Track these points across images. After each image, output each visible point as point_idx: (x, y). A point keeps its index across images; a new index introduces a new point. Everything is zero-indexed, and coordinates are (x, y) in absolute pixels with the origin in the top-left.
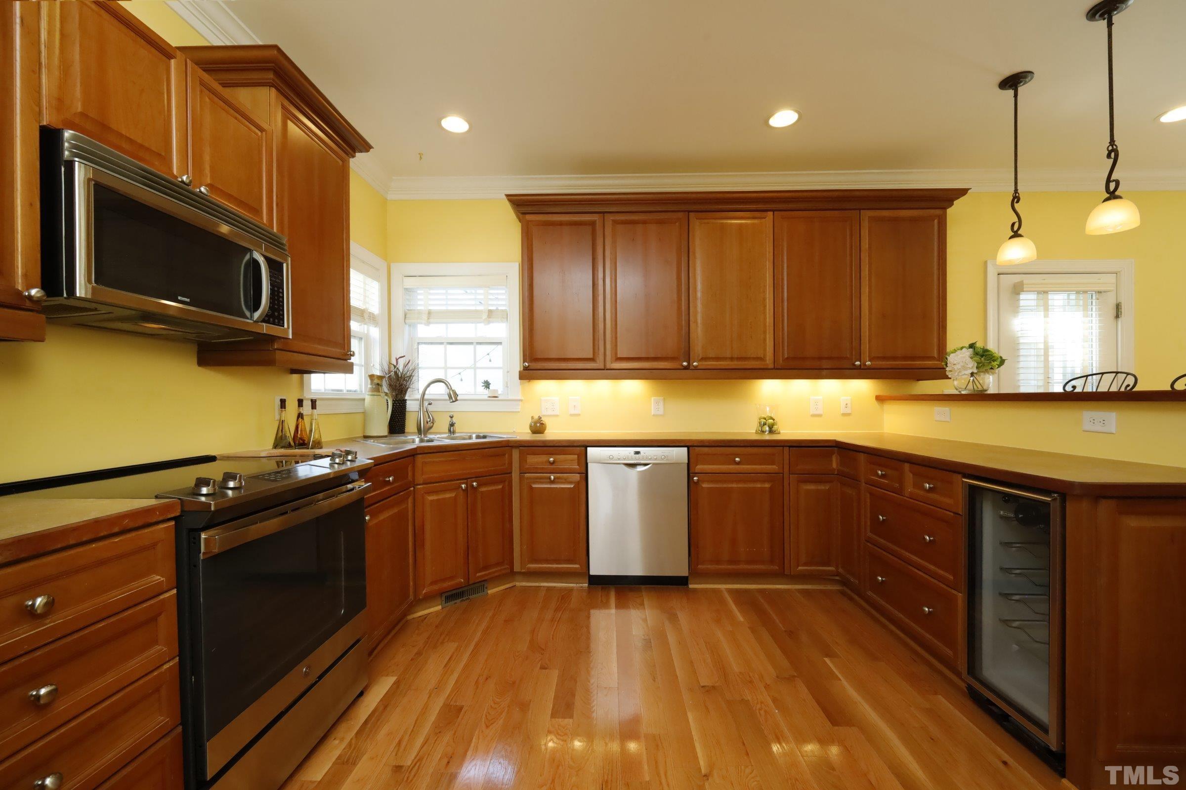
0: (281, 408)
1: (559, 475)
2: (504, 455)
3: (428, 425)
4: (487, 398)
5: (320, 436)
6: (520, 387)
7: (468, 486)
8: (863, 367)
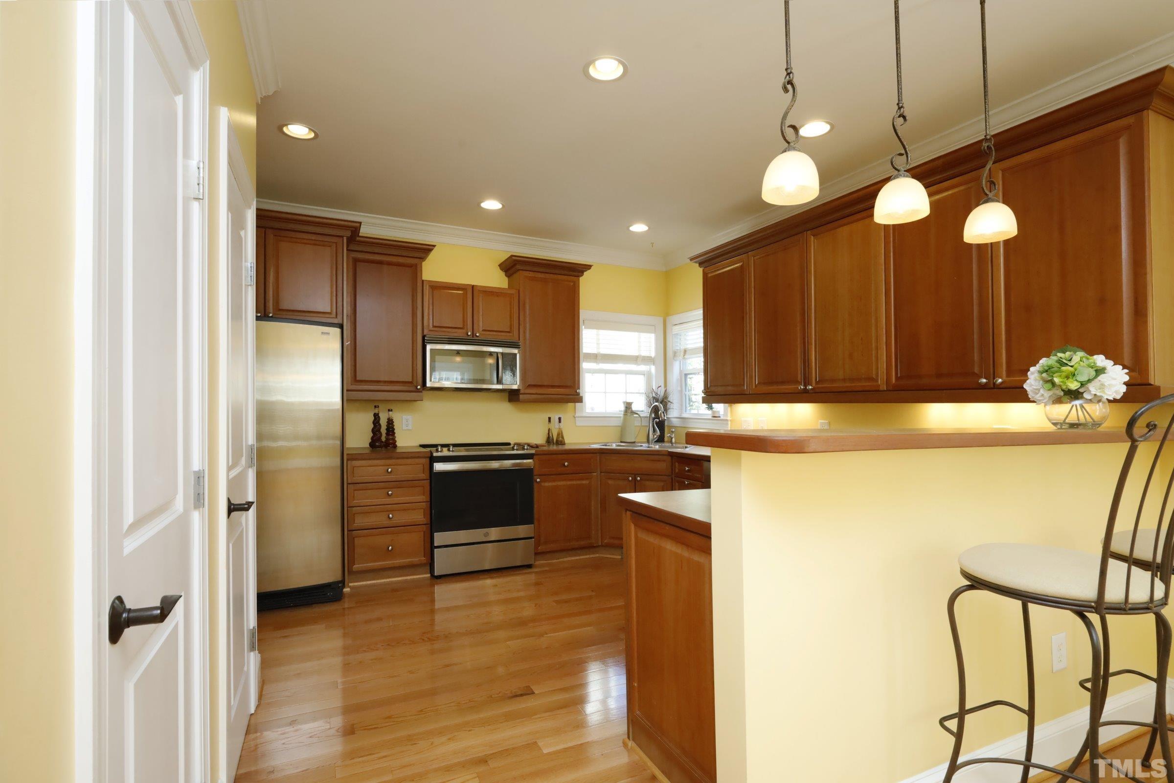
0: (549, 422)
1: (691, 481)
2: (664, 461)
3: (654, 436)
4: (711, 418)
5: (563, 437)
6: (729, 409)
7: (635, 479)
8: (992, 386)
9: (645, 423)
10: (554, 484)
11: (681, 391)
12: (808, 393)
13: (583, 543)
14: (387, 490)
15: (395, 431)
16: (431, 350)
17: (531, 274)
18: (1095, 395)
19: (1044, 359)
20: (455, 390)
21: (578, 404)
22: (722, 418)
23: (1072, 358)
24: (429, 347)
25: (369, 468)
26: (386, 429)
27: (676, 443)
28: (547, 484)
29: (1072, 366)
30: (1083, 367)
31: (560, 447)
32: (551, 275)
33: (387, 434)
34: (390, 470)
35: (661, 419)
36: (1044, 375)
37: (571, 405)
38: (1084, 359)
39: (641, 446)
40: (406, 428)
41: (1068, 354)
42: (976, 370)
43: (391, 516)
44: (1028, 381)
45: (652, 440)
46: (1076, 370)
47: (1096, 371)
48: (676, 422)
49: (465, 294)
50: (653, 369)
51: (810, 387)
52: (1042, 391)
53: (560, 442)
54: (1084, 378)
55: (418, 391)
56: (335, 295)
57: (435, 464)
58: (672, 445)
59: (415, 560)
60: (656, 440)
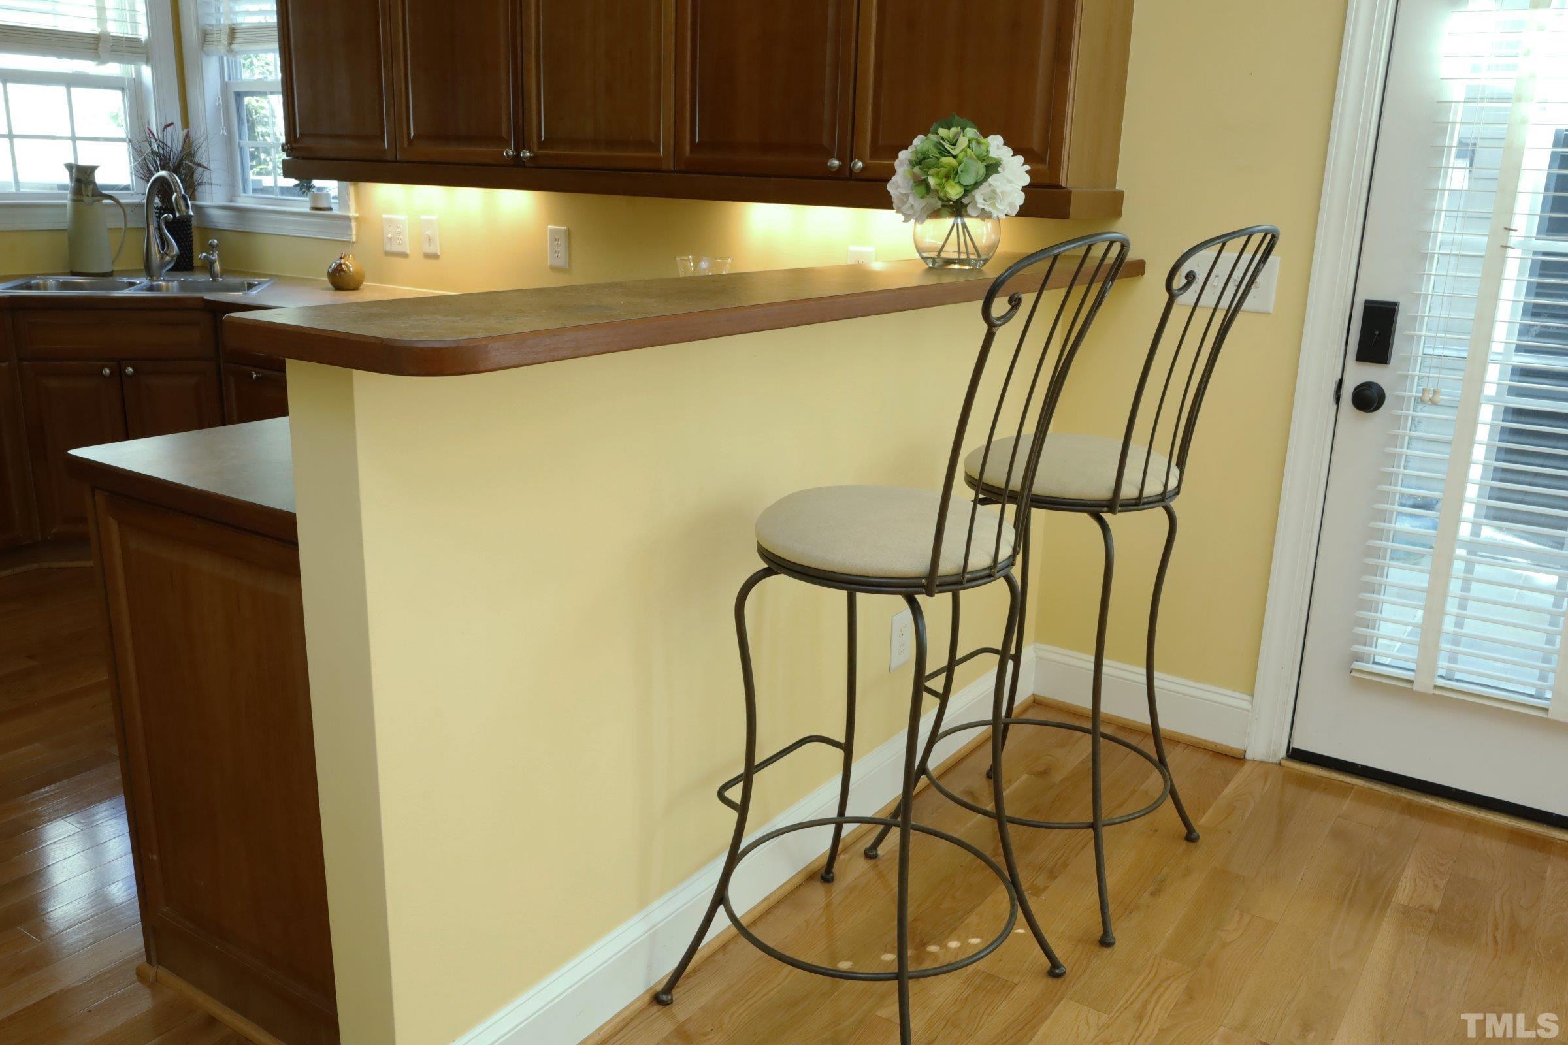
1: (267, 372)
2: (195, 324)
3: (162, 258)
4: (307, 210)
6: (353, 193)
7: (118, 372)
8: (847, 174)
9: (136, 221)
11: (229, 139)
12: (523, 166)
18: (983, 209)
19: (921, 137)
22: (336, 212)
23: (957, 140)
27: (224, 272)
29: (955, 157)
30: (971, 158)
35: (178, 215)
36: (917, 169)
38: (974, 144)
39: (132, 284)
41: (954, 130)
42: (826, 142)
44: (894, 178)
45: (163, 265)
46: (960, 164)
47: (988, 167)
48: (220, 218)
50: (146, 73)
51: (528, 154)
52: (911, 200)
54: (969, 180)
58: (214, 280)
60: (169, 267)
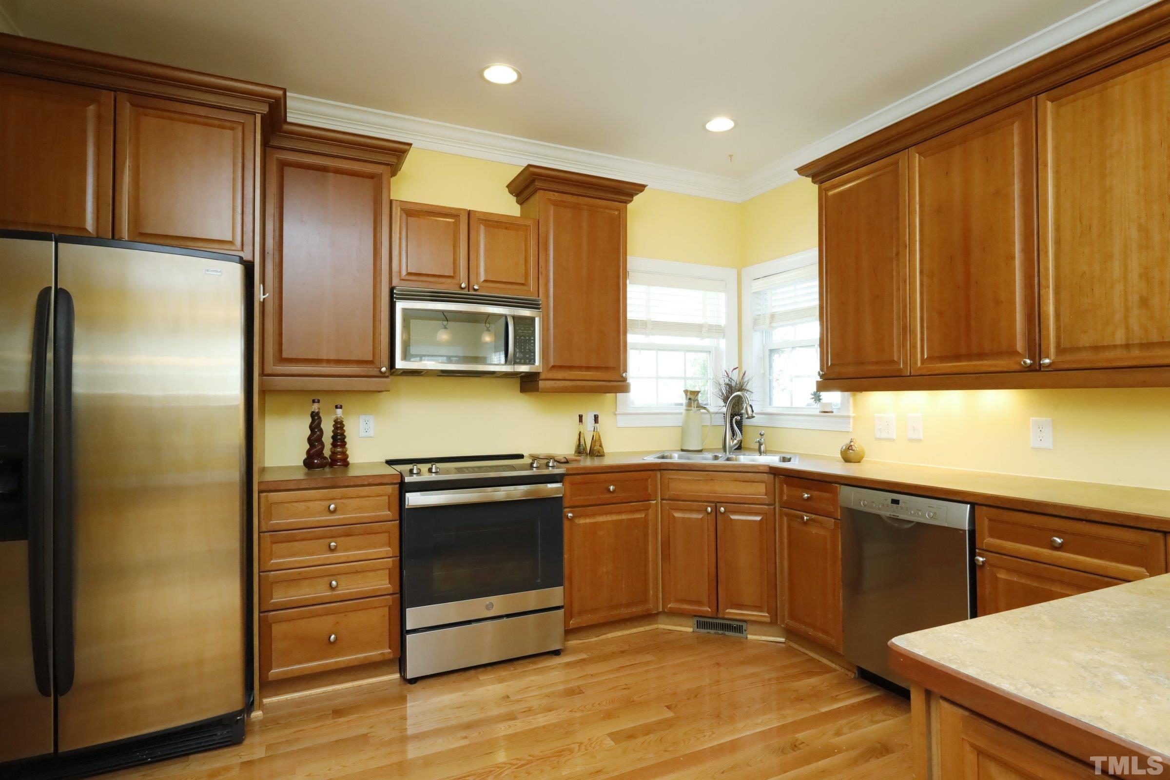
0: (580, 422)
1: (813, 516)
2: (762, 482)
3: (734, 442)
4: (818, 413)
5: (601, 446)
6: (851, 399)
7: (716, 510)
9: (719, 422)
10: (592, 520)
11: (764, 375)
12: (1039, 371)
13: (637, 610)
14: (327, 541)
15: (346, 440)
16: (405, 310)
17: (556, 196)
20: (441, 374)
21: (620, 395)
24: (400, 305)
25: (296, 504)
26: (333, 437)
27: (766, 450)
28: (582, 521)
31: (596, 463)
32: (586, 199)
33: (334, 445)
34: (332, 507)
37: (610, 396)
40: (364, 434)
43: (334, 583)
45: (733, 446)
49: (457, 224)
50: (723, 343)
51: (1047, 361)
53: (596, 452)
55: (382, 375)
56: (240, 211)
57: (407, 495)
59: (374, 654)
60: (735, 448)
